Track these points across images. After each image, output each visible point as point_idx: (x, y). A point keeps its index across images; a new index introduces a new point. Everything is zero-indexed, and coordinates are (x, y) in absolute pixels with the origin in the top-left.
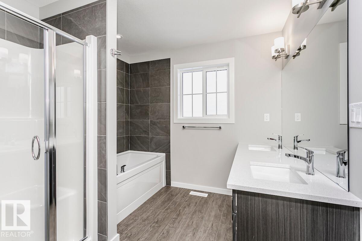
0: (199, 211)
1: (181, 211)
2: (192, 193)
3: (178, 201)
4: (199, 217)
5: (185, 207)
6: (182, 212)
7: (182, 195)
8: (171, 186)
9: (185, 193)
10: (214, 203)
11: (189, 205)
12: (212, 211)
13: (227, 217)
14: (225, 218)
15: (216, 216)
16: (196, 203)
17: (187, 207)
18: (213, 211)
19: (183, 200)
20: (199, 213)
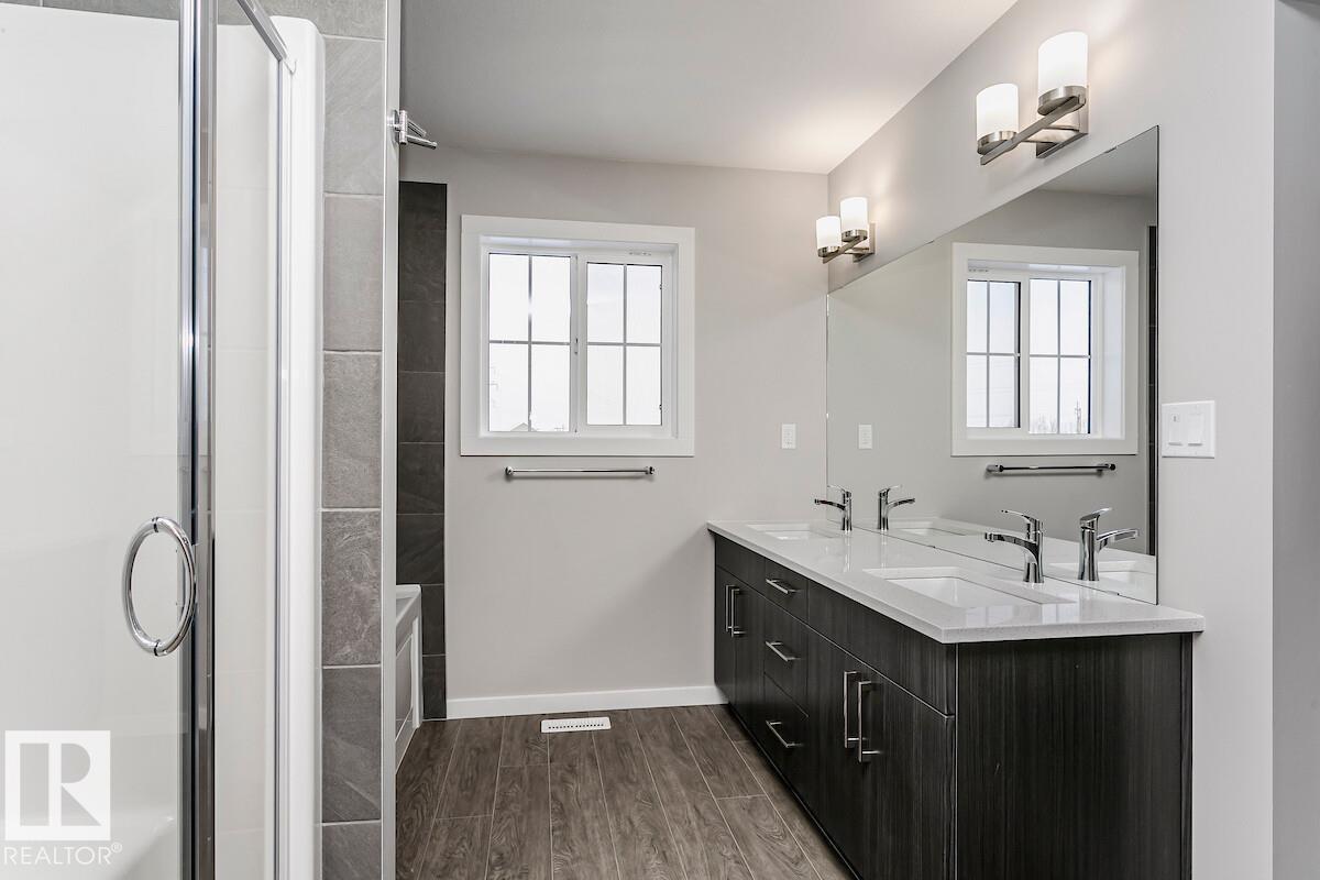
0: (621, 779)
1: (561, 797)
2: (547, 727)
3: (518, 765)
4: (639, 797)
5: (564, 781)
6: (567, 797)
7: (517, 741)
8: (448, 718)
9: (524, 730)
10: (649, 740)
11: (572, 770)
12: (664, 771)
13: (719, 775)
14: (716, 777)
15: (688, 782)
16: (592, 757)
17: (569, 777)
18: (666, 769)
19: (538, 759)
20: (625, 786)
